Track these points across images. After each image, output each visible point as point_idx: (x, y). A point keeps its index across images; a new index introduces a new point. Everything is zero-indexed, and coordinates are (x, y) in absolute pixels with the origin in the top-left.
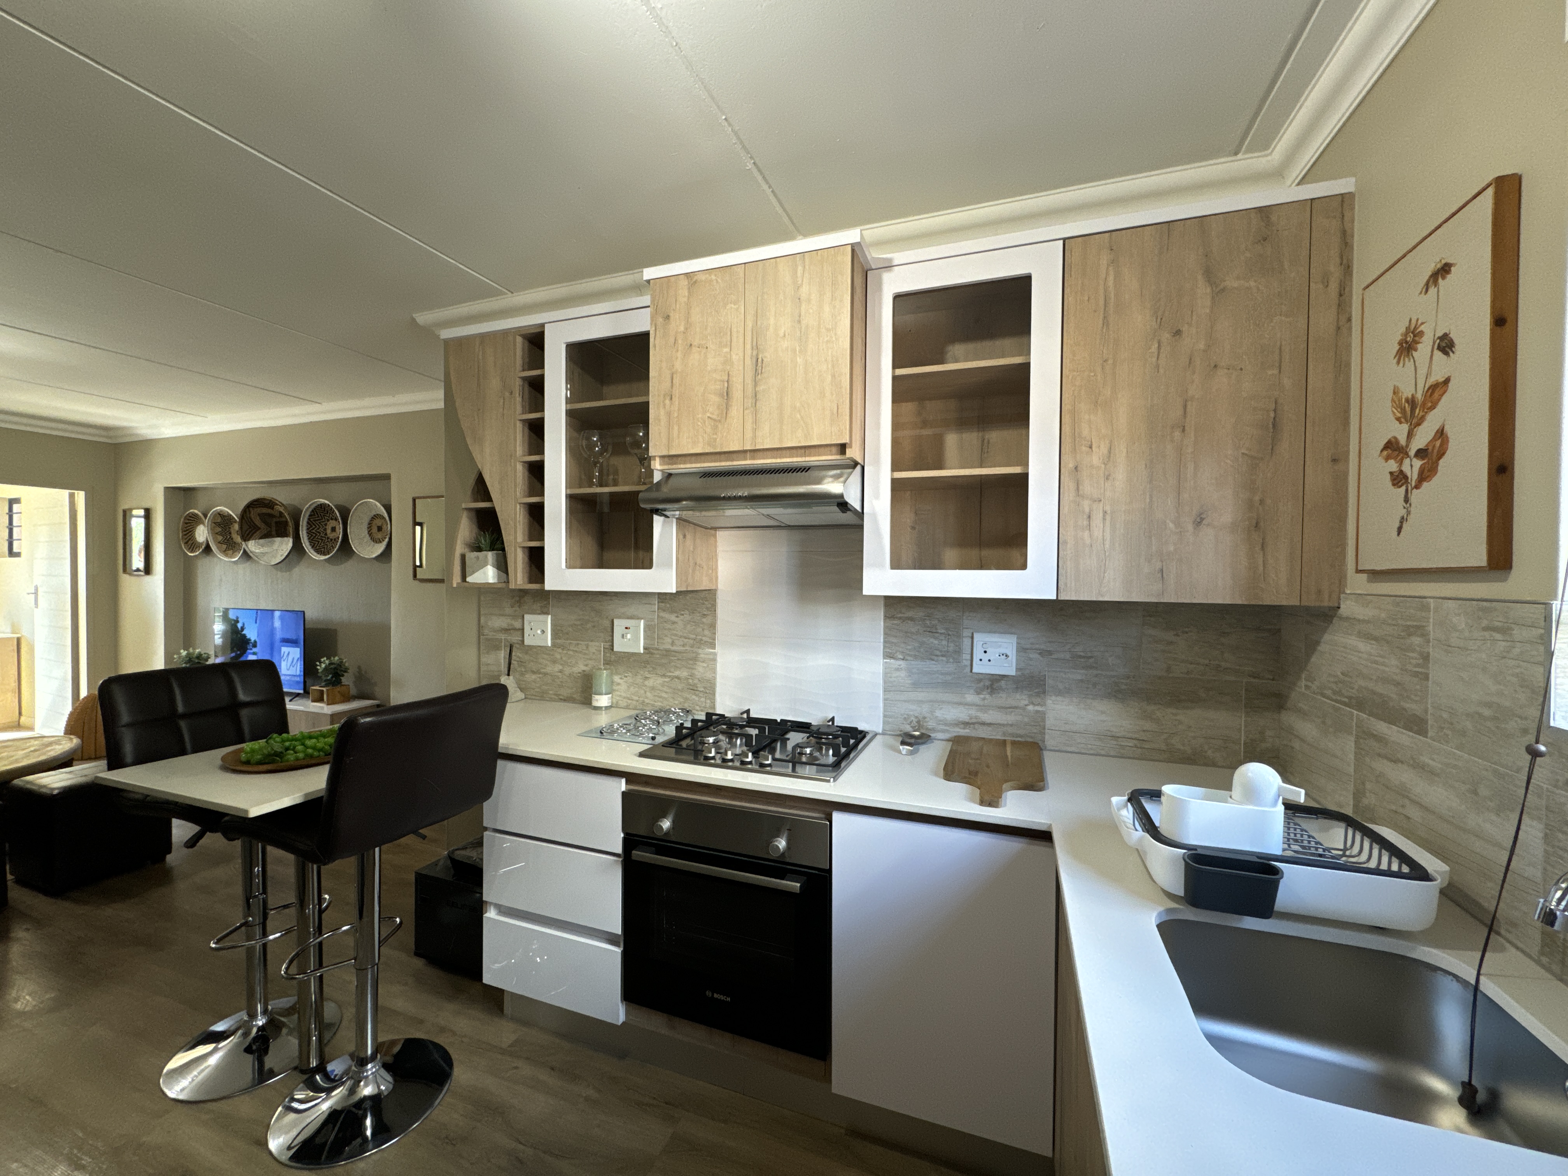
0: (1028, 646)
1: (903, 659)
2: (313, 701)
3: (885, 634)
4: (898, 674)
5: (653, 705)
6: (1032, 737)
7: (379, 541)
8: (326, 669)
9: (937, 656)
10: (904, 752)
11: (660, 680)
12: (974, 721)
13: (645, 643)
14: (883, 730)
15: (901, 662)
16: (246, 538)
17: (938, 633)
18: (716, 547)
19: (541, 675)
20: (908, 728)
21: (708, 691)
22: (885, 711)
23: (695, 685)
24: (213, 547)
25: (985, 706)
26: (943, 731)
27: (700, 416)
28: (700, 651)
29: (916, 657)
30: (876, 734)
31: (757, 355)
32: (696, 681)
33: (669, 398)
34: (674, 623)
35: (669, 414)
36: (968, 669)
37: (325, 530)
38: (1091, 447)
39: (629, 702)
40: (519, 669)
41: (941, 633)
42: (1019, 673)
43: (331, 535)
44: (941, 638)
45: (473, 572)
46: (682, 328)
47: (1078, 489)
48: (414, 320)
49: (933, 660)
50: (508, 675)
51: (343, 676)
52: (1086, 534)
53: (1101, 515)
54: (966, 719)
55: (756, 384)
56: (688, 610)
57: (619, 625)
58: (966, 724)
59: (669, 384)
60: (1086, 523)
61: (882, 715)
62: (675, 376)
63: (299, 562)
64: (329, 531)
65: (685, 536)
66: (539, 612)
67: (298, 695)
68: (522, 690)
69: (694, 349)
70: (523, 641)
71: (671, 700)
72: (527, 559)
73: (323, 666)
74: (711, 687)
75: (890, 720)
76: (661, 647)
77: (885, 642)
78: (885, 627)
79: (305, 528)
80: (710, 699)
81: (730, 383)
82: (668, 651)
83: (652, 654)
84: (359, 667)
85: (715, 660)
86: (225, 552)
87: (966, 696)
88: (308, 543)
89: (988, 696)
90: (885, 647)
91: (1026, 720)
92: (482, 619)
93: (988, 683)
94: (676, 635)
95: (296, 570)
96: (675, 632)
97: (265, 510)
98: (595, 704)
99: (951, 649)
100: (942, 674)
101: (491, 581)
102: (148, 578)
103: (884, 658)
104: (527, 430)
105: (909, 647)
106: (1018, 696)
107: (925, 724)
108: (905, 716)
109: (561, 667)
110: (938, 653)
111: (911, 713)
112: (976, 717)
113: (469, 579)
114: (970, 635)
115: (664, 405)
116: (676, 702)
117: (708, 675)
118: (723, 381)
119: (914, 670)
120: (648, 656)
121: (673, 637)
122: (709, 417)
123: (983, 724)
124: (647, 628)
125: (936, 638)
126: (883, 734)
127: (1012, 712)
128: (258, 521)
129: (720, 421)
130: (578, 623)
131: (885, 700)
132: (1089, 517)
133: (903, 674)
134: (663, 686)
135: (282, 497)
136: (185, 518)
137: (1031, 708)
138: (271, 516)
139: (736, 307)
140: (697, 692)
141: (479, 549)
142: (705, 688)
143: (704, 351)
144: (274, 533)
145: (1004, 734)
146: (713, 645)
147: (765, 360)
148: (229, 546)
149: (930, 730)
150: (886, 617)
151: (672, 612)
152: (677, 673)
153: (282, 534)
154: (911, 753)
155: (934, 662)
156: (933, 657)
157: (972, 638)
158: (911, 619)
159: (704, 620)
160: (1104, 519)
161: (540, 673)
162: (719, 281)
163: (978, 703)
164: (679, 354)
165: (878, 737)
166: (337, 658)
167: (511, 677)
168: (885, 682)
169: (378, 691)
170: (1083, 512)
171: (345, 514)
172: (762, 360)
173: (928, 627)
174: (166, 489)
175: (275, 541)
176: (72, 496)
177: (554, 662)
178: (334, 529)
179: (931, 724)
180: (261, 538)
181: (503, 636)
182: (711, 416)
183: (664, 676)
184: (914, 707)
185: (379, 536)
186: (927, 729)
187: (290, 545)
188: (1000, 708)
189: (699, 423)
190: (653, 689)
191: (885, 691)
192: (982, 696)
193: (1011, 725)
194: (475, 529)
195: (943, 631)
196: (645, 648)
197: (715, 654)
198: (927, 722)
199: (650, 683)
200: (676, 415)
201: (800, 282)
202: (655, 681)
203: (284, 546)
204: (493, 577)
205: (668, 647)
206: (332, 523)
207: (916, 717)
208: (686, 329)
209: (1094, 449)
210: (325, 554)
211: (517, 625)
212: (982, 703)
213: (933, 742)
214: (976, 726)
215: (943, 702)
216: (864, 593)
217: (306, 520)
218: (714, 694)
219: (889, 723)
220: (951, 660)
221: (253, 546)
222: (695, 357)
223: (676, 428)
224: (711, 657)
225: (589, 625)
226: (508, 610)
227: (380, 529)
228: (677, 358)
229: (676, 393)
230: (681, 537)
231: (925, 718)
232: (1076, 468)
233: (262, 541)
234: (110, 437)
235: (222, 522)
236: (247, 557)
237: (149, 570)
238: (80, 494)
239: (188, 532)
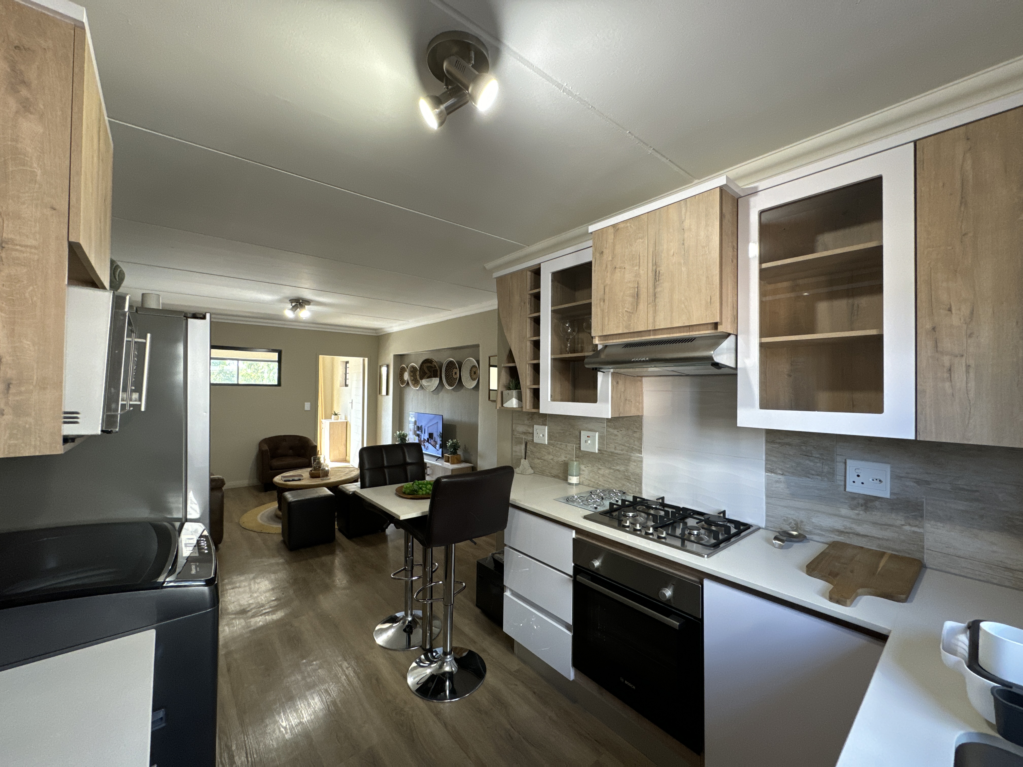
0: (903, 475)
1: (782, 475)
2: (446, 462)
3: (766, 454)
4: (778, 485)
5: (603, 486)
6: (909, 554)
7: (474, 379)
8: (450, 445)
9: (813, 474)
10: (777, 546)
11: (607, 471)
12: (847, 530)
13: (599, 447)
14: (766, 526)
15: (780, 477)
16: (421, 379)
17: (813, 457)
18: (642, 388)
19: (542, 461)
20: (786, 528)
21: (637, 481)
22: (767, 511)
23: (629, 476)
24: (410, 383)
25: (859, 520)
26: (819, 535)
27: (620, 310)
28: (632, 454)
29: (793, 474)
30: (759, 528)
31: (656, 269)
32: (630, 474)
33: (603, 301)
34: (616, 435)
35: (603, 311)
36: (842, 488)
37: (452, 374)
38: (950, 310)
39: (590, 482)
40: (531, 456)
41: (816, 457)
42: (895, 497)
43: (455, 377)
44: (816, 461)
45: (507, 401)
46: (610, 258)
47: (936, 347)
48: (484, 267)
49: (809, 477)
50: (525, 459)
51: (458, 449)
52: (947, 385)
53: (964, 369)
54: (841, 528)
55: (655, 288)
56: (625, 427)
57: (584, 434)
58: (841, 532)
59: (602, 292)
60: (946, 375)
61: (764, 515)
62: (606, 287)
63: (442, 389)
64: (454, 374)
65: (617, 383)
66: (541, 424)
67: (439, 458)
68: (532, 468)
69: (617, 270)
70: (533, 440)
71: (614, 484)
72: (532, 395)
73: (449, 444)
74: (639, 479)
75: (772, 519)
76: (609, 450)
77: (766, 460)
78: (766, 449)
79: (444, 373)
80: (638, 486)
81: (639, 288)
82: (612, 453)
83: (603, 454)
84: (465, 445)
85: (642, 461)
86: (414, 385)
87: (841, 509)
88: (445, 381)
89: (861, 512)
90: (766, 464)
91: (902, 537)
92: (514, 425)
93: (861, 501)
94: (617, 443)
95: (441, 394)
96: (616, 441)
97: (429, 365)
98: (570, 481)
99: (825, 470)
100: (818, 490)
101: (515, 406)
102: (387, 397)
103: (766, 472)
104: (533, 323)
105: (788, 466)
106: (893, 516)
107: (802, 527)
108: (785, 518)
109: (552, 457)
110: (813, 472)
111: (789, 516)
112: (850, 528)
113: (504, 405)
114: (844, 461)
115: (600, 305)
116: (617, 486)
117: (637, 471)
118: (635, 288)
119: (792, 484)
120: (600, 455)
121: (616, 445)
122: (626, 311)
123: (858, 535)
124: (599, 437)
125: (810, 461)
126: (766, 529)
127: (887, 529)
128: (426, 371)
129: (632, 313)
130: (562, 431)
131: (767, 503)
132: (950, 370)
133: (782, 486)
134: (609, 475)
135: (435, 358)
136: (401, 369)
137: (907, 528)
138: (431, 367)
139: (642, 241)
140: (630, 481)
141: (509, 389)
142: (635, 479)
143: (623, 270)
144: (432, 375)
145: (879, 546)
146: (640, 452)
147: (661, 272)
148: (416, 382)
149: (807, 531)
150: (767, 442)
151: (615, 428)
152: (618, 468)
153: (435, 376)
154: (781, 547)
155: (810, 479)
156: (808, 475)
157: (845, 463)
158: (789, 444)
159: (634, 435)
160: (967, 372)
161: (542, 459)
162: (632, 226)
163: (853, 517)
164: (609, 274)
165: (761, 530)
166: (455, 440)
167: (527, 460)
168: (767, 490)
169: (473, 458)
170: (944, 366)
171: (460, 365)
172: (659, 272)
173: (804, 451)
174: (394, 355)
175: (432, 380)
176: (364, 360)
177: (549, 453)
178: (456, 373)
179: (808, 528)
180: (428, 378)
181: (524, 437)
182: (627, 310)
183: (610, 468)
184: (793, 512)
185: (474, 377)
186: (805, 531)
187: (438, 382)
188: (875, 524)
189: (620, 315)
190: (603, 476)
191: (767, 496)
192: (857, 512)
193: (887, 540)
194: (509, 377)
195: (818, 456)
196: (599, 450)
197: (642, 458)
198: (805, 525)
199: (601, 472)
200: (606, 311)
201: (683, 218)
202: (604, 471)
203: (436, 381)
204: (516, 404)
205: (613, 450)
206: (455, 370)
207: (794, 520)
208: (613, 258)
209: (953, 311)
210: (452, 387)
211: (530, 431)
212: (855, 517)
213: (809, 542)
214: (851, 536)
215: (819, 512)
216: (738, 425)
217: (444, 369)
218: (641, 483)
219: (771, 522)
220: (826, 479)
221: (424, 382)
222: (618, 274)
223: (607, 318)
224: (639, 459)
225: (567, 433)
226: (526, 422)
227: (475, 373)
228: (607, 277)
229: (607, 298)
230: (615, 383)
231: (802, 522)
232: (934, 329)
233: (428, 380)
234: (376, 333)
235: (413, 371)
236: (422, 388)
237: (387, 393)
238: (366, 359)
239: (401, 375)
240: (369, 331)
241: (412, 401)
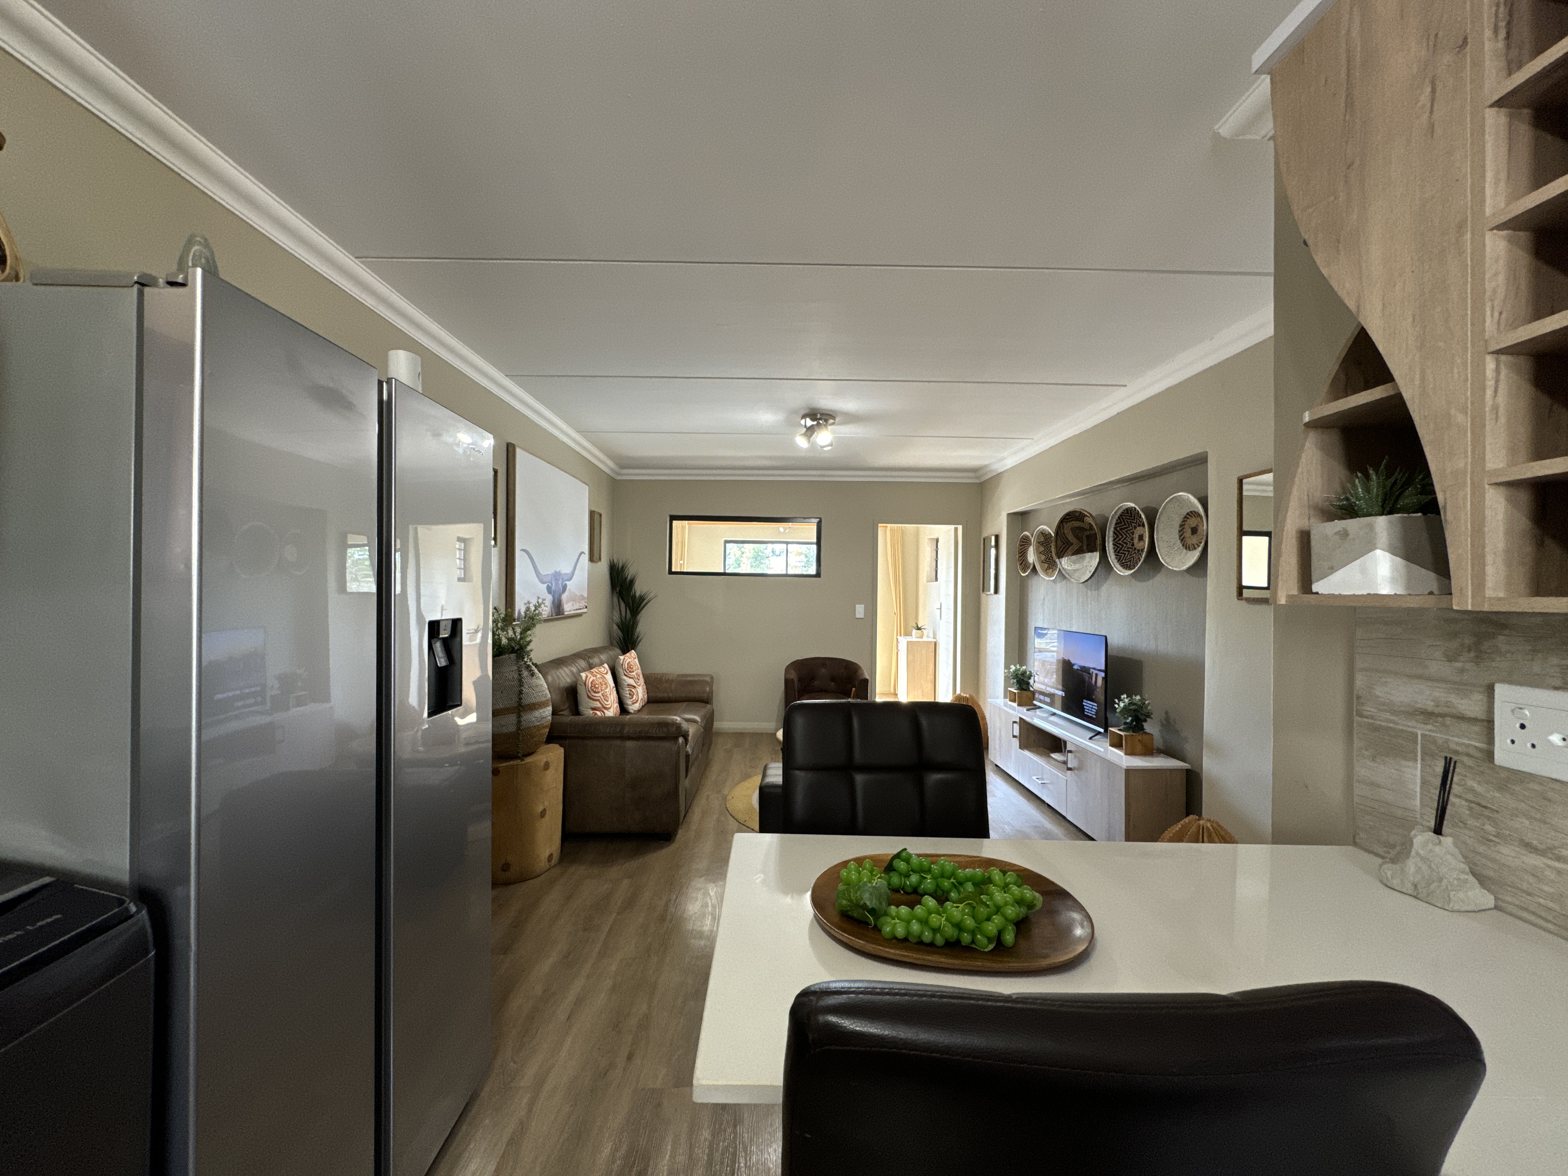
2: (1112, 745)
7: (1189, 548)
8: (1125, 707)
16: (1060, 557)
24: (1038, 567)
37: (1132, 539)
43: (1138, 545)
45: (1332, 570)
50: (1438, 830)
51: (1145, 721)
63: (1106, 579)
64: (1136, 541)
67: (1099, 733)
70: (1490, 755)
72: (1523, 522)
73: (1122, 705)
79: (1111, 539)
86: (1046, 571)
88: (1113, 557)
92: (1360, 681)
95: (1104, 588)
97: (1077, 524)
101: (1385, 590)
102: (996, 596)
113: (1318, 587)
128: (1071, 537)
135: (1092, 508)
136: (1021, 541)
138: (1082, 529)
141: (1349, 511)
144: (1085, 547)
148: (1050, 564)
153: (1092, 550)
166: (1138, 697)
167: (1447, 841)
171: (1152, 516)
174: (1009, 514)
175: (1085, 556)
176: (956, 529)
178: (1141, 538)
180: (1073, 554)
181: (1420, 730)
185: (1194, 540)
187: (1097, 560)
203: (1092, 560)
204: (1393, 580)
206: (1139, 531)
210: (1132, 569)
211: (1472, 706)
217: (1112, 529)
221: (1065, 563)
227: (1194, 531)
233: (1074, 557)
234: (978, 478)
235: (1044, 540)
236: (1062, 576)
237: (996, 591)
238: (960, 527)
239: (1023, 554)
240: (965, 474)
241: (1043, 604)
